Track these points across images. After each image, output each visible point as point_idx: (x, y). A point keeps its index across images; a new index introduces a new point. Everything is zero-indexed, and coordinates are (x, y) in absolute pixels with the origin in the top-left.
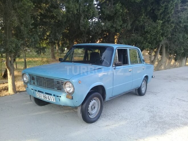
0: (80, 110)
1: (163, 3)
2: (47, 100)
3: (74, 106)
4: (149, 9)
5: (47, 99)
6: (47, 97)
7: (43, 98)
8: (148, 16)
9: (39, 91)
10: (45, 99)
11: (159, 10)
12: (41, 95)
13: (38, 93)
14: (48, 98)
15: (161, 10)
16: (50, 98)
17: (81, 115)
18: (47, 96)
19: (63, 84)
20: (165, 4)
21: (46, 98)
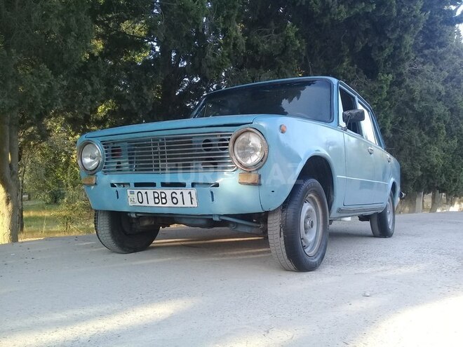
0: (278, 224)
1: (393, 31)
2: (167, 206)
3: (261, 211)
4: (360, 45)
5: (169, 204)
6: (169, 197)
7: (152, 203)
8: (356, 66)
9: (137, 185)
10: (160, 205)
11: (381, 49)
12: (144, 196)
13: (136, 191)
14: (173, 198)
15: (387, 50)
16: (179, 197)
17: (282, 238)
18: (168, 192)
19: (227, 144)
20: (398, 33)
21: (164, 201)
